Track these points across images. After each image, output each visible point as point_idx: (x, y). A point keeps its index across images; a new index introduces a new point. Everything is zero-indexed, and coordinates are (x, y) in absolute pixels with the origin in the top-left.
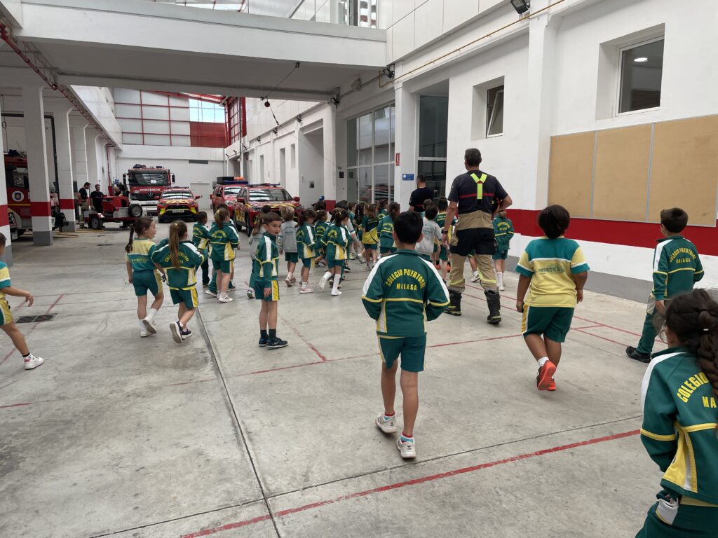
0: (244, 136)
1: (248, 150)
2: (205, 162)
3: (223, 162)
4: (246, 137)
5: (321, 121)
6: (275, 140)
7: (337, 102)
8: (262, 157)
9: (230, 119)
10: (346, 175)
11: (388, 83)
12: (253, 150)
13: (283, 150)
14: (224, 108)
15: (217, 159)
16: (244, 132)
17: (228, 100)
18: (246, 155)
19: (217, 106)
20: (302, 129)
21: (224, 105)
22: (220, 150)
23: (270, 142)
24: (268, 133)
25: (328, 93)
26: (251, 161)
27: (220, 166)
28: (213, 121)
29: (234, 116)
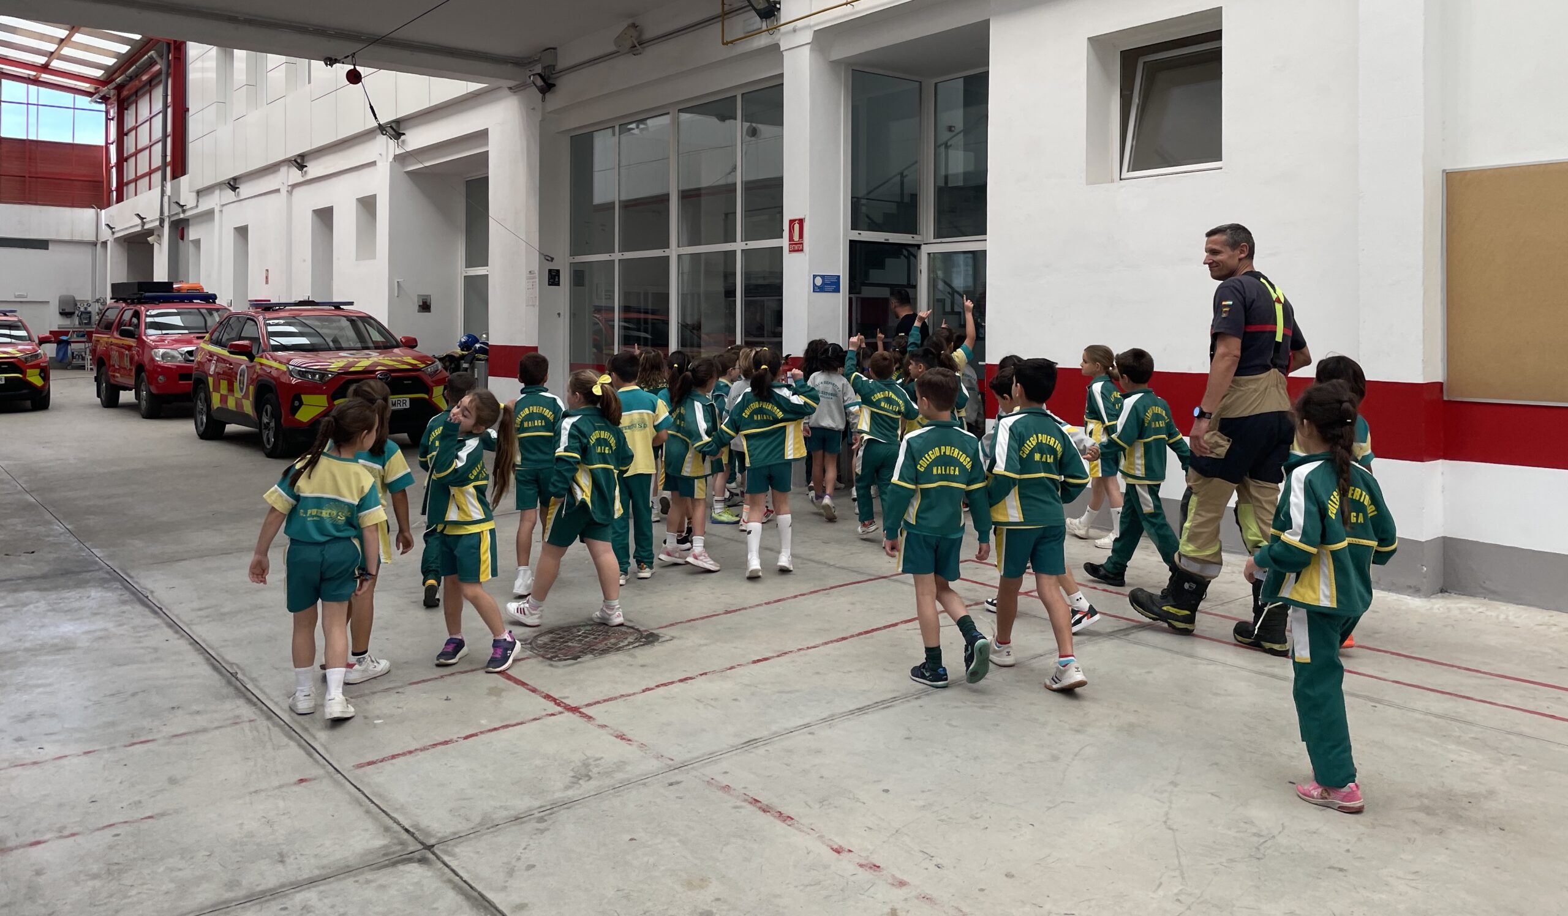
0: (175, 177)
1: (188, 214)
2: (42, 244)
3: (95, 244)
4: (184, 180)
5: (482, 135)
6: (294, 186)
7: (547, 86)
8: (242, 232)
9: (121, 134)
10: (565, 278)
11: (759, 32)
12: (209, 215)
13: (325, 216)
14: (103, 107)
15: (77, 238)
16: (178, 165)
17: (119, 88)
18: (179, 228)
19: (83, 101)
20: (401, 159)
21: (105, 99)
22: (89, 213)
23: (278, 191)
24: (271, 169)
25: (518, 62)
26: (197, 243)
27: (83, 256)
28: (68, 139)
29: (136, 128)
